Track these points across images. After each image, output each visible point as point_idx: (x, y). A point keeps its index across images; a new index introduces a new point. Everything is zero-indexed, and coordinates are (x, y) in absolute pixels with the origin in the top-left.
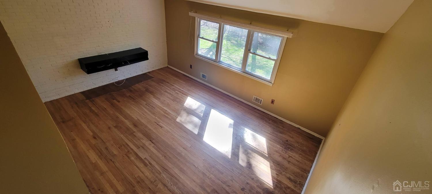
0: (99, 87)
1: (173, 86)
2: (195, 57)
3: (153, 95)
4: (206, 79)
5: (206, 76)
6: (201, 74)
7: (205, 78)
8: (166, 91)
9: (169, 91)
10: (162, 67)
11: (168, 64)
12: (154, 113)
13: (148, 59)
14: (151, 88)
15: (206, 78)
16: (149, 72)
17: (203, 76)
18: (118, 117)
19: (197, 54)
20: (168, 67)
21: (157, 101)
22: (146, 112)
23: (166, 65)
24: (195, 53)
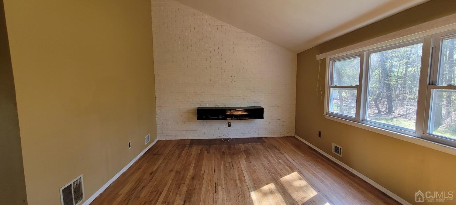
0: (209, 139)
1: (281, 155)
2: (325, 117)
3: (247, 157)
4: (341, 156)
5: (340, 149)
6: (334, 145)
7: (338, 153)
8: (266, 158)
9: (270, 158)
10: (286, 135)
11: (295, 134)
12: (227, 174)
13: (262, 118)
14: (253, 150)
15: (340, 154)
16: (266, 138)
17: (337, 149)
18: (190, 165)
19: (329, 114)
20: (294, 136)
21: (245, 163)
22: (219, 170)
23: (293, 135)
24: (325, 112)
